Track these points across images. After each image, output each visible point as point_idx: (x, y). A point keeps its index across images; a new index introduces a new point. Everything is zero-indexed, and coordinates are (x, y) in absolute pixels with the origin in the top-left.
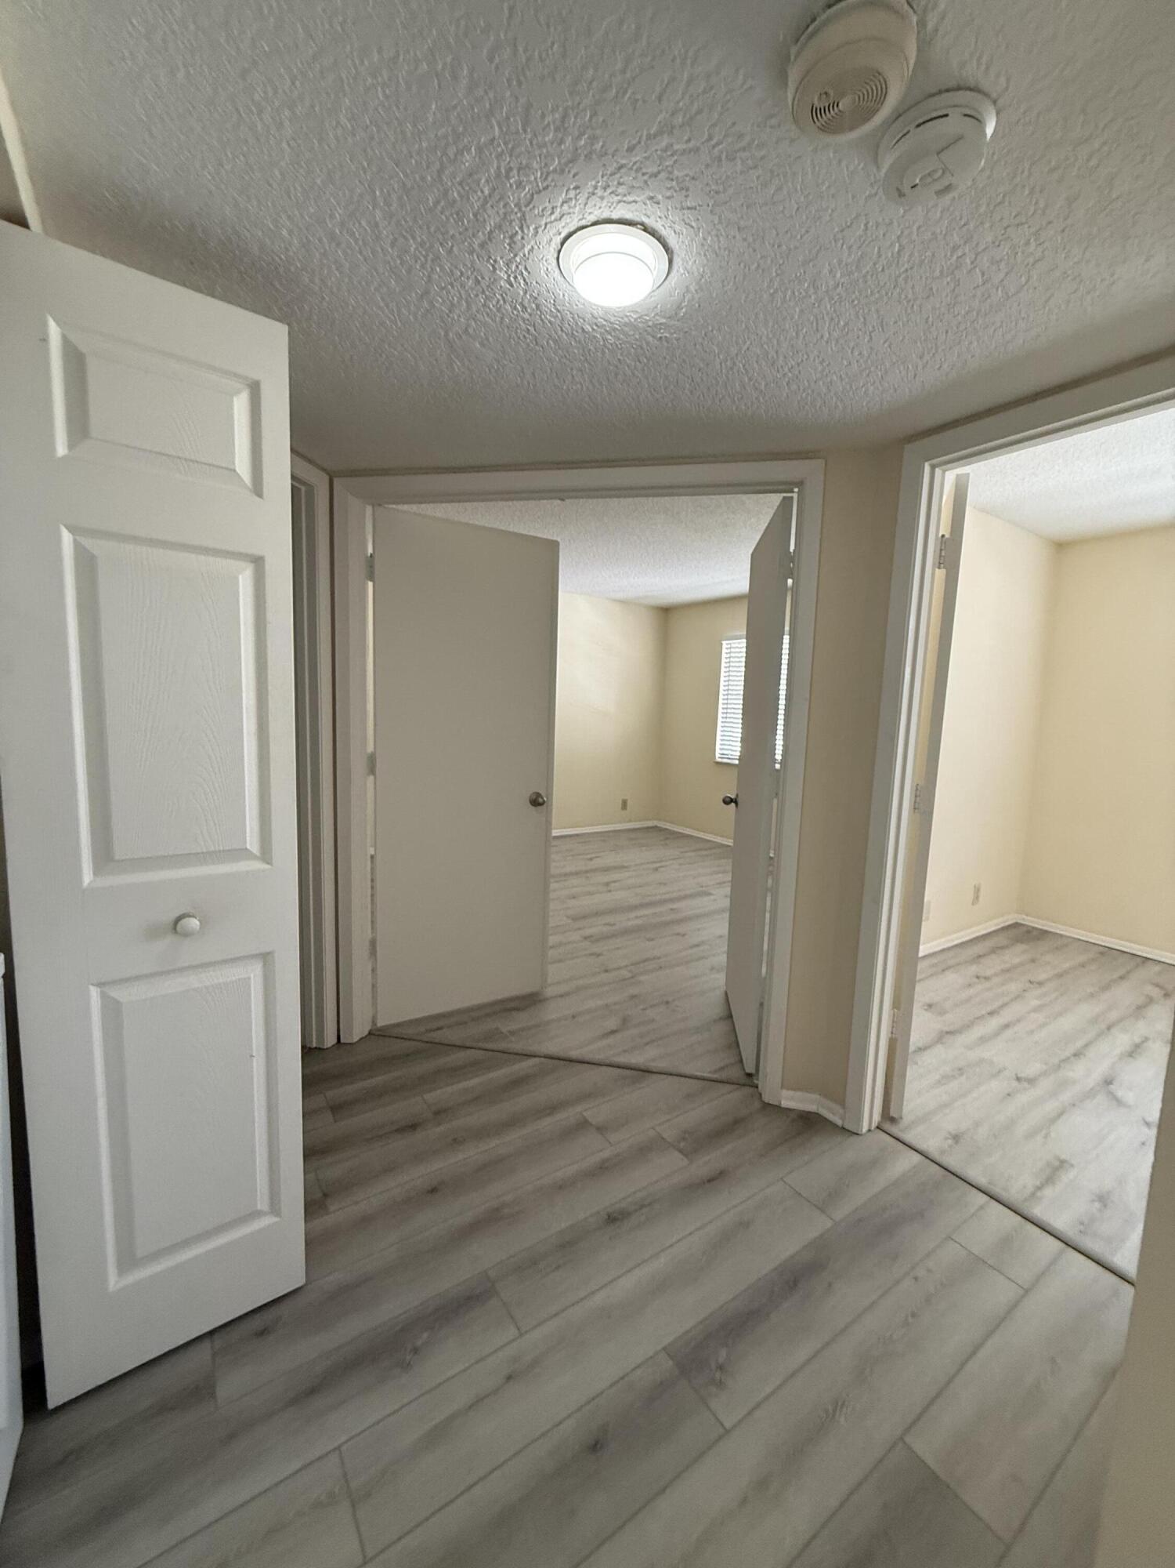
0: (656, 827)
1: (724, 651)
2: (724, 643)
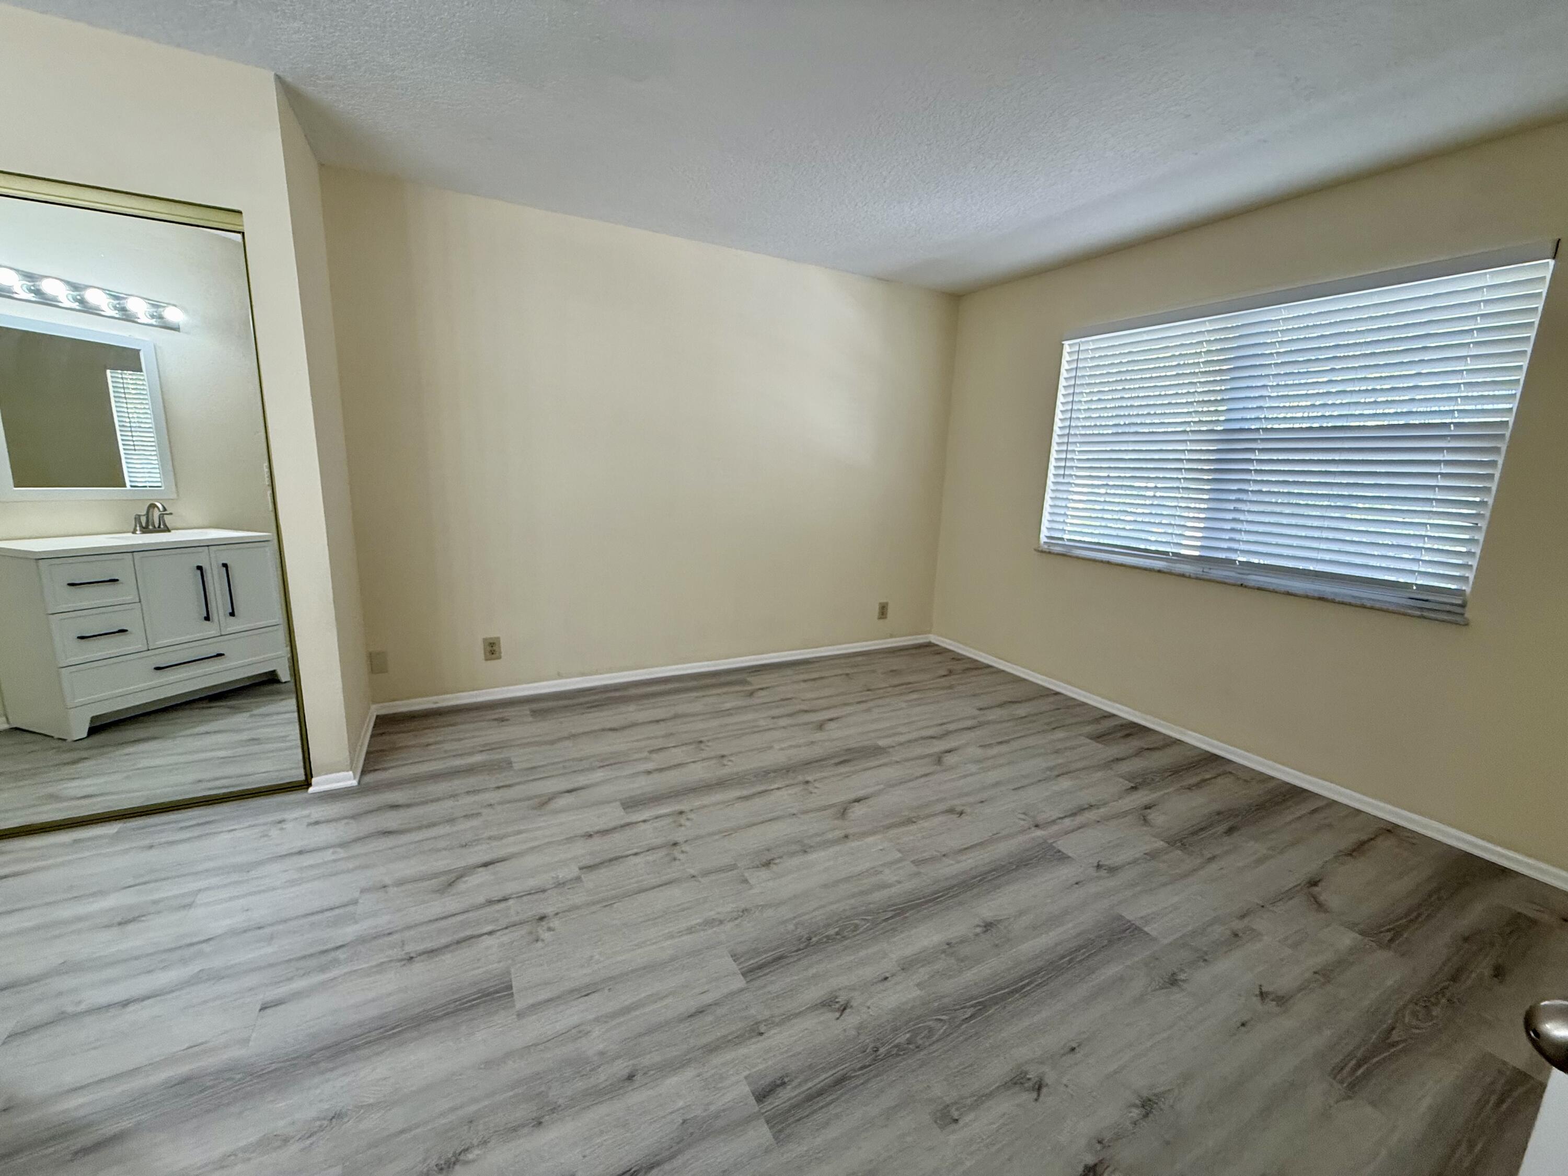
0: (929, 645)
1: (1066, 357)
2: (1066, 343)
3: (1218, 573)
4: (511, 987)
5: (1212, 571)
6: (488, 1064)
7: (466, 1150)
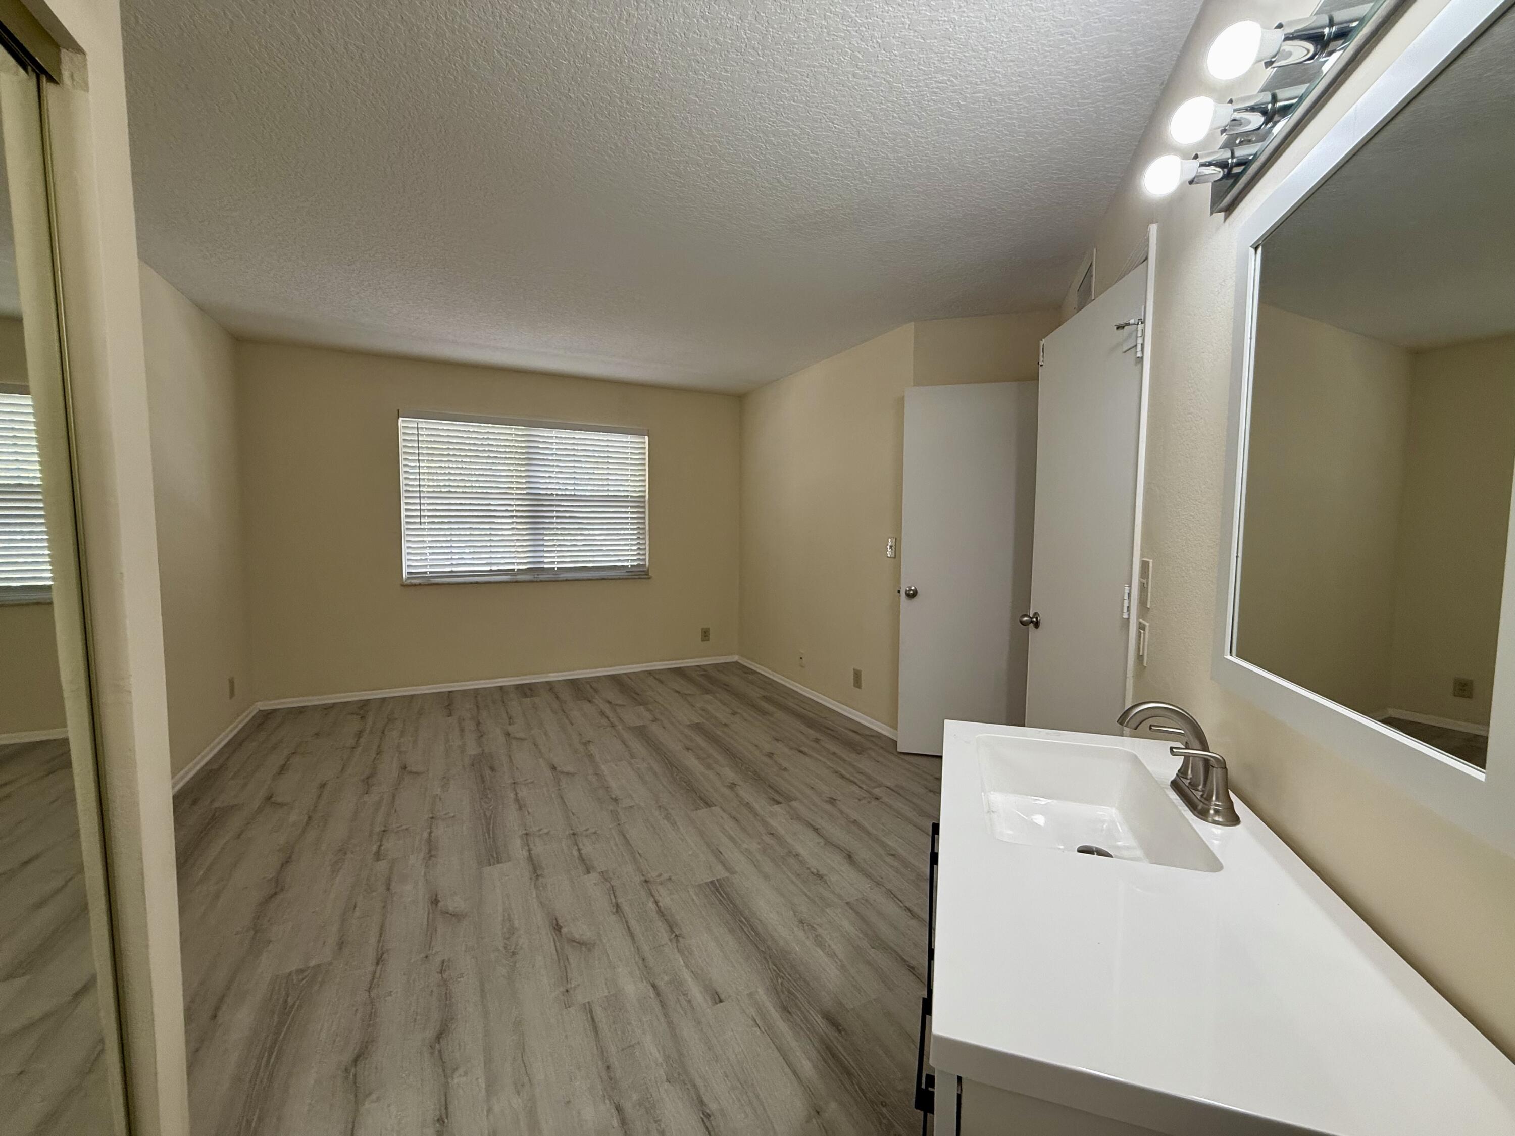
3: (543, 577)
4: (712, 882)
5: (540, 576)
6: (766, 877)
7: (812, 873)
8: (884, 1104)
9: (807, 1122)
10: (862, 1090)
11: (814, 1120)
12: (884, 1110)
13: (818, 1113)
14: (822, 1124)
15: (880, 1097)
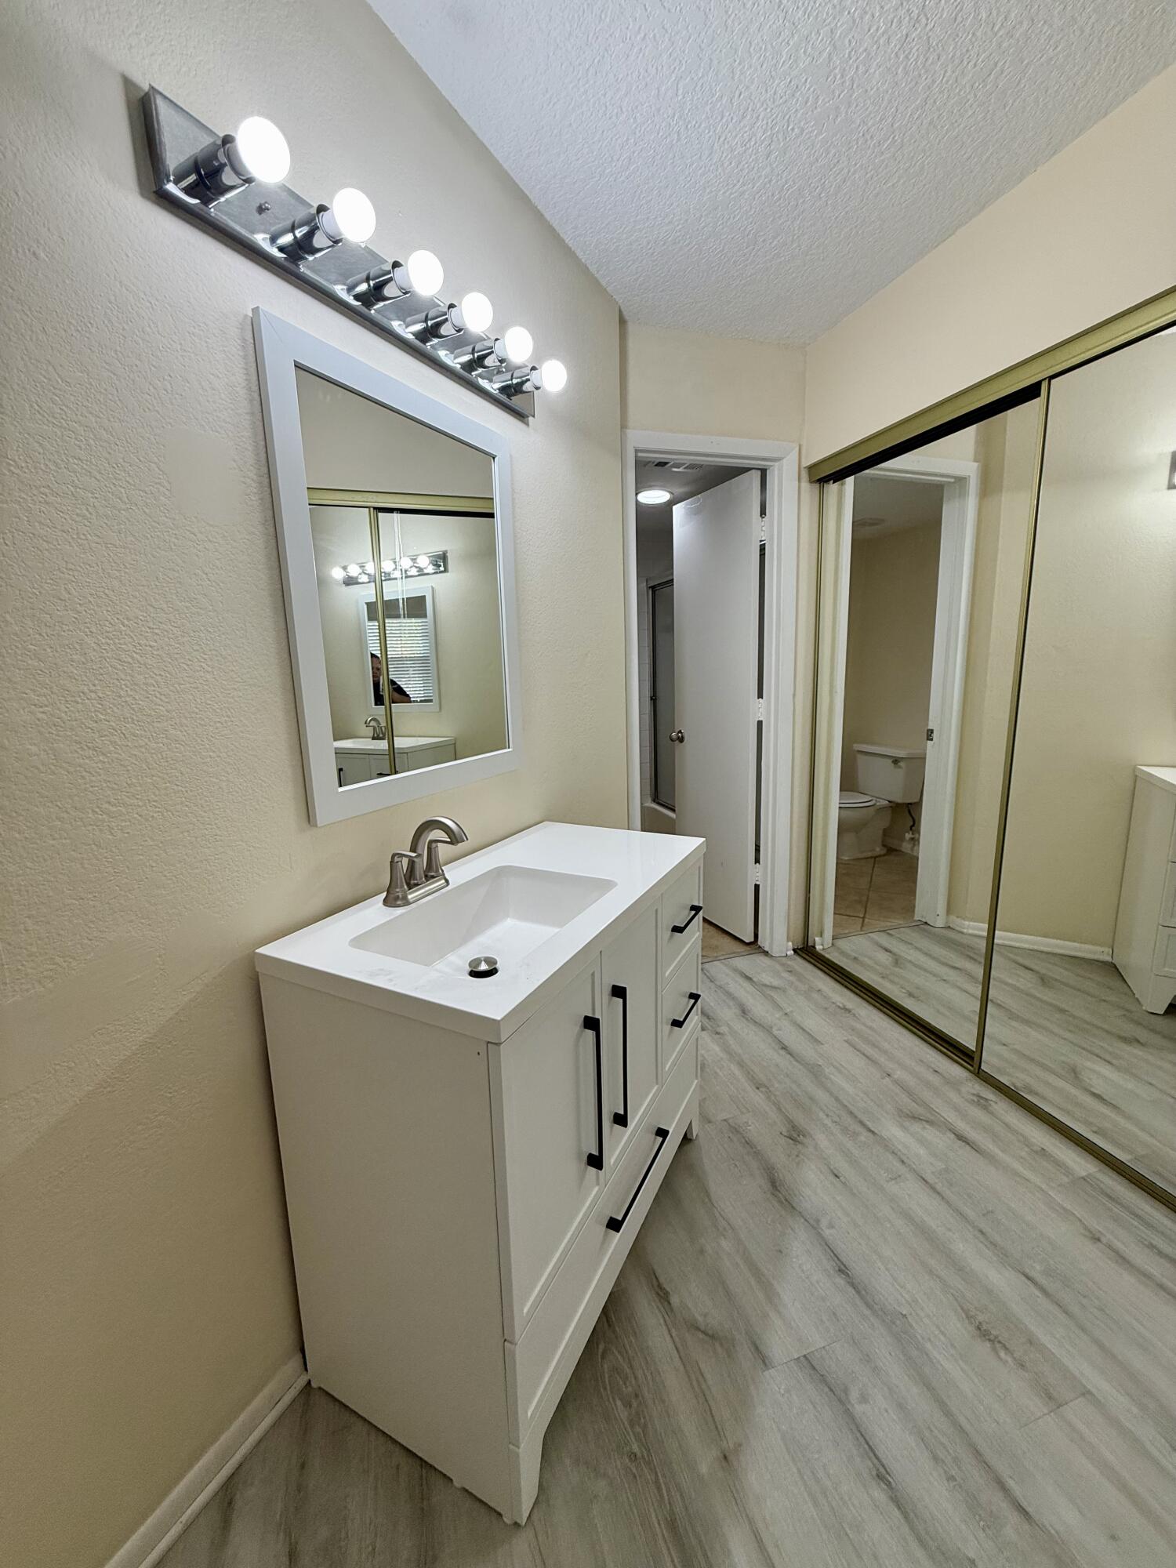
8: (633, 1457)
9: (740, 1445)
10: (659, 1488)
11: (731, 1446)
12: (635, 1448)
13: (725, 1457)
14: (721, 1440)
15: (634, 1471)
